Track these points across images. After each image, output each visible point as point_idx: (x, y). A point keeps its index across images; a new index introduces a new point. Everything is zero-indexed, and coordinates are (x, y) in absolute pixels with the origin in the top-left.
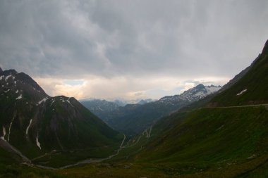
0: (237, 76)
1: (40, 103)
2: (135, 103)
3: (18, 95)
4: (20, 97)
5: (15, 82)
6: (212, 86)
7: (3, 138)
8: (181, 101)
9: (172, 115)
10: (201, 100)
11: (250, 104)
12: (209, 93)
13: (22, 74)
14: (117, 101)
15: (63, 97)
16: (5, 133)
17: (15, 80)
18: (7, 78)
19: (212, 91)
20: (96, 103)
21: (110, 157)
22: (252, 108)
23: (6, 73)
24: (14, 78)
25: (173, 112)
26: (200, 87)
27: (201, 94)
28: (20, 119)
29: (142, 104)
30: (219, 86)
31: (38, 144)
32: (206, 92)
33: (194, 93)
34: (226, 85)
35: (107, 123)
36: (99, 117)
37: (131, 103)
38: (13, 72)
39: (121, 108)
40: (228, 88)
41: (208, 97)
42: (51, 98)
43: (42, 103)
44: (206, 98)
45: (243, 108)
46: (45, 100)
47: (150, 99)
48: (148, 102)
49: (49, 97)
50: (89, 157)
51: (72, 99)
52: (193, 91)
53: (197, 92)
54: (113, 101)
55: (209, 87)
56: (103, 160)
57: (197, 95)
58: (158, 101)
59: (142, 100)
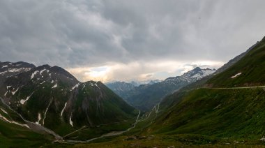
1: (73, 88)
2: (146, 83)
3: (53, 84)
4: (55, 86)
5: (50, 74)
6: (208, 69)
7: (37, 123)
8: (181, 81)
9: (175, 93)
10: (197, 81)
11: (246, 86)
12: (204, 75)
13: (55, 67)
14: (133, 82)
15: (92, 82)
16: (40, 118)
17: (50, 72)
18: (41, 72)
19: (207, 73)
20: (117, 84)
22: (248, 89)
23: (40, 68)
24: (48, 71)
25: (175, 91)
26: (197, 70)
27: (198, 76)
28: (56, 103)
29: (151, 84)
30: (214, 70)
31: (71, 123)
32: (202, 74)
33: (192, 75)
34: (220, 69)
35: (126, 101)
36: (120, 96)
37: (143, 83)
38: (47, 66)
40: (222, 71)
41: (204, 78)
42: (82, 84)
43: (75, 88)
44: (202, 79)
45: (238, 90)
46: (77, 86)
47: (157, 80)
48: (156, 82)
49: (80, 83)
50: (112, 131)
51: (99, 83)
52: (191, 73)
53: (195, 74)
54: (130, 82)
55: (205, 70)
56: (122, 132)
57: (195, 76)
58: (163, 82)
59: (151, 81)
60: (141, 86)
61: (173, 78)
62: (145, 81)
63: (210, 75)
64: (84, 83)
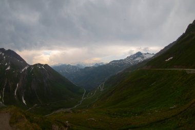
0: (166, 47)
1: (23, 70)
2: (91, 66)
3: (7, 67)
4: (8, 68)
5: (5, 57)
6: (148, 53)
8: (125, 63)
9: (118, 74)
10: (139, 63)
11: (175, 68)
12: (145, 59)
13: (9, 51)
14: (78, 65)
15: (39, 64)
17: (4, 56)
19: (148, 57)
20: (63, 67)
21: (75, 107)
24: (3, 54)
25: (119, 72)
26: (139, 54)
27: (139, 59)
28: (10, 84)
29: (96, 66)
30: (153, 54)
31: (24, 102)
32: (143, 57)
33: (134, 58)
35: (72, 82)
37: (88, 66)
39: (81, 69)
40: (159, 55)
41: (145, 61)
42: (30, 67)
43: (25, 70)
44: (143, 62)
45: (170, 70)
46: (26, 68)
47: (101, 63)
48: (101, 65)
49: (29, 65)
51: (46, 66)
53: (137, 57)
54: (75, 65)
55: (145, 54)
57: (137, 59)
58: (108, 64)
59: (97, 64)
60: (86, 68)
61: (118, 61)
62: (90, 64)
63: (150, 59)
64: (32, 66)
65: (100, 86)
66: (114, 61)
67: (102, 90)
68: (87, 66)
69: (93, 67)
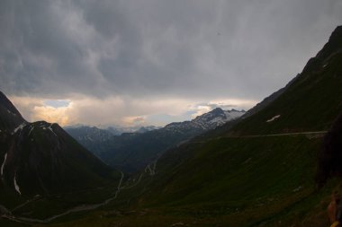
0: (266, 99)
1: (16, 130)
2: (134, 131)
6: (233, 110)
8: (192, 128)
9: (182, 146)
10: (218, 127)
11: (285, 132)
12: (228, 119)
14: (111, 128)
15: (44, 123)
19: (233, 116)
20: (84, 130)
21: (107, 202)
26: (217, 112)
27: (218, 121)
29: (142, 132)
30: (243, 111)
31: (17, 188)
32: (225, 117)
33: (209, 119)
35: (99, 158)
36: (89, 149)
37: (128, 131)
39: (115, 136)
41: (228, 124)
42: (29, 125)
43: (19, 130)
44: (225, 125)
46: (21, 127)
47: (150, 125)
48: (150, 129)
49: (27, 123)
51: (56, 126)
52: (208, 117)
53: (213, 117)
54: (106, 128)
55: (229, 111)
57: (213, 121)
58: (162, 129)
59: (143, 128)
60: (124, 134)
62: (132, 128)
63: (237, 119)
64: (31, 124)
65: (149, 166)
66: (173, 124)
67: (152, 173)
68: (125, 131)
69: (137, 133)
